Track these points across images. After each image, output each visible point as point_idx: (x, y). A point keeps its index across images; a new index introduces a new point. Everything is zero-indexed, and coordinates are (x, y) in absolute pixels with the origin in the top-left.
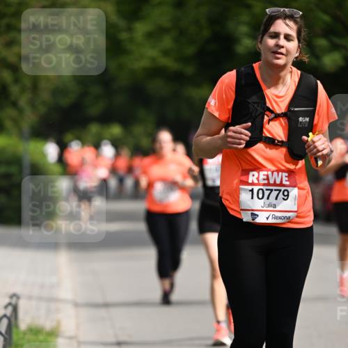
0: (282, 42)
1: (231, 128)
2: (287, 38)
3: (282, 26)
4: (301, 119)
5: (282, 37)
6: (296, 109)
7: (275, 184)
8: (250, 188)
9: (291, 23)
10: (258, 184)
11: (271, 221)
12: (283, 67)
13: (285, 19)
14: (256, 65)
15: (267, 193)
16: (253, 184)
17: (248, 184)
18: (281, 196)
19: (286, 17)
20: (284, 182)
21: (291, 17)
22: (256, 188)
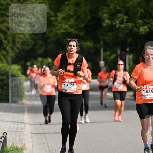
1: (61, 69)
4: (78, 66)
5: (72, 46)
6: (77, 63)
8: (64, 84)
9: (74, 42)
10: (66, 83)
14: (67, 53)
15: (68, 85)
16: (65, 83)
19: (73, 41)
20: (73, 81)
21: (74, 41)
22: (65, 84)
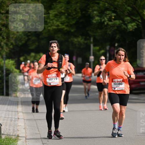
0: (54, 48)
2: (55, 47)
3: (53, 45)
7: (54, 77)
11: (54, 84)
12: (55, 53)
13: (54, 43)
17: (48, 77)
18: (55, 79)
